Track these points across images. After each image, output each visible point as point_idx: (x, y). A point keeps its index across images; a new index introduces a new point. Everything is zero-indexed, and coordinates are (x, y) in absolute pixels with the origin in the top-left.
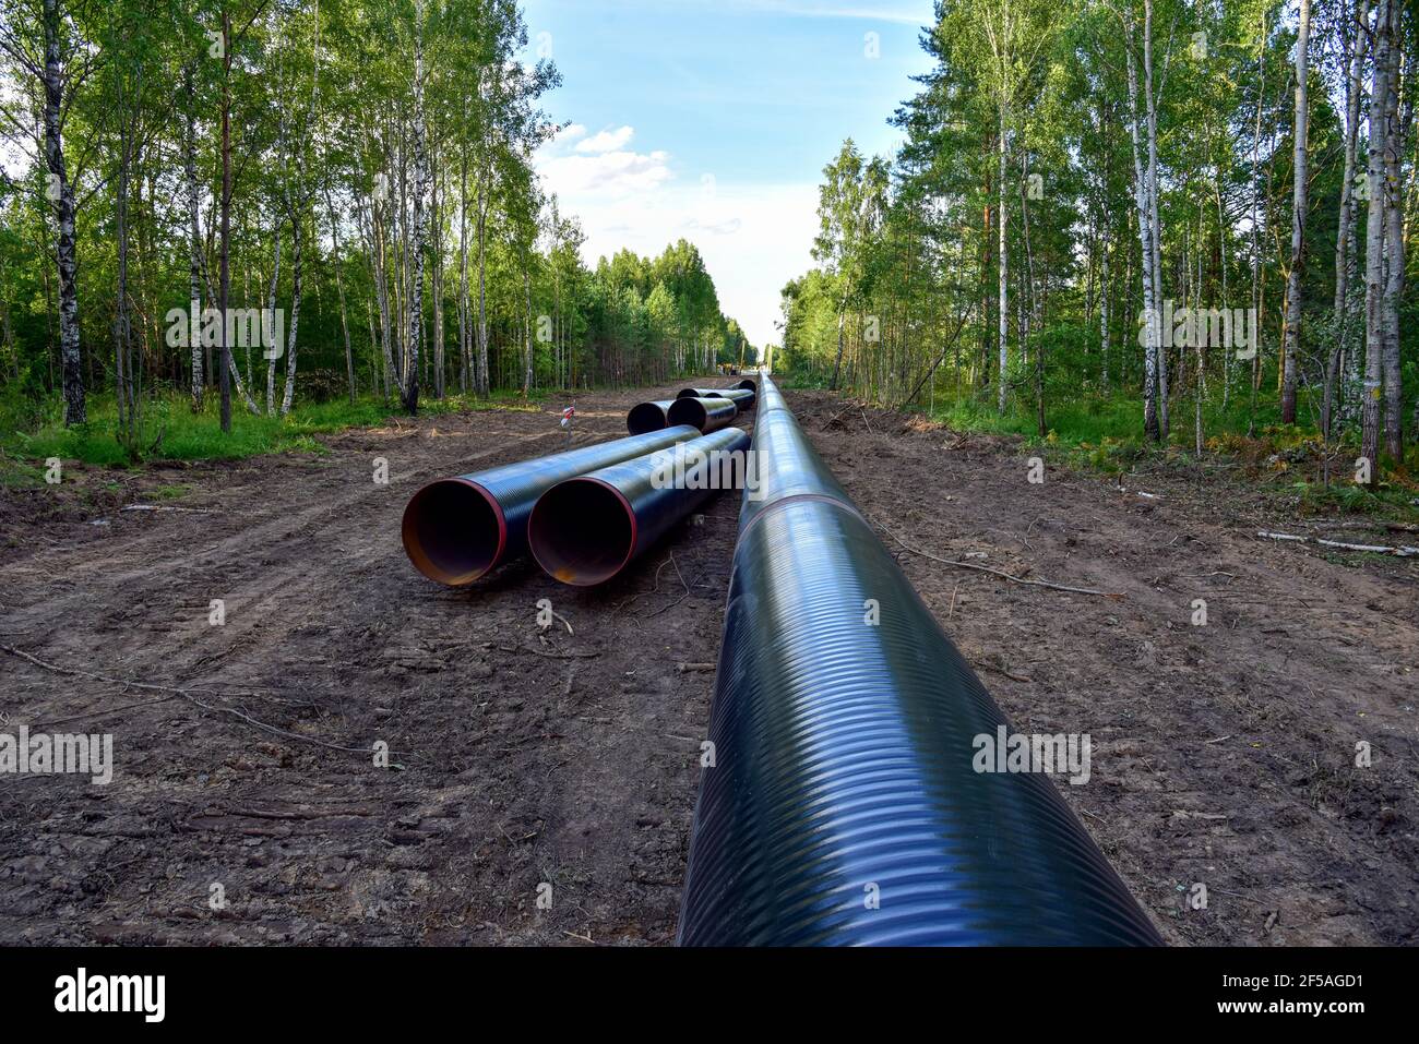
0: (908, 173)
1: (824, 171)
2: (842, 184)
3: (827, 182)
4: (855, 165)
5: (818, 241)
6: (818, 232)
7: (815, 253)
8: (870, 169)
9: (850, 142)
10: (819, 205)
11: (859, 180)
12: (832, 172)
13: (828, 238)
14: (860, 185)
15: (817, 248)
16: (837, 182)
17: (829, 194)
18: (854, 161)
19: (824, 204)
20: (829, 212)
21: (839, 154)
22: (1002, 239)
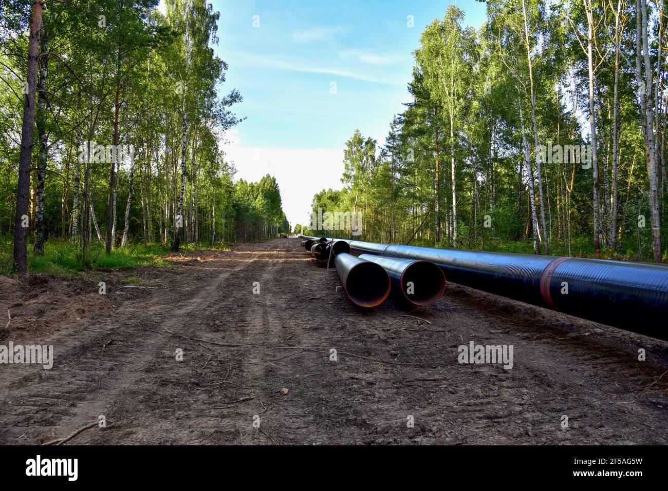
0: (391, 145)
1: (346, 143)
2: (355, 149)
3: (347, 148)
4: (360, 141)
5: (345, 175)
6: (344, 171)
7: (342, 180)
8: (367, 143)
9: (358, 131)
10: (344, 159)
11: (362, 148)
12: (350, 144)
13: (348, 173)
14: (363, 150)
15: (343, 178)
16: (352, 149)
17: (348, 154)
18: (360, 139)
19: (347, 159)
20: (348, 162)
21: (353, 136)
22: (453, 174)
